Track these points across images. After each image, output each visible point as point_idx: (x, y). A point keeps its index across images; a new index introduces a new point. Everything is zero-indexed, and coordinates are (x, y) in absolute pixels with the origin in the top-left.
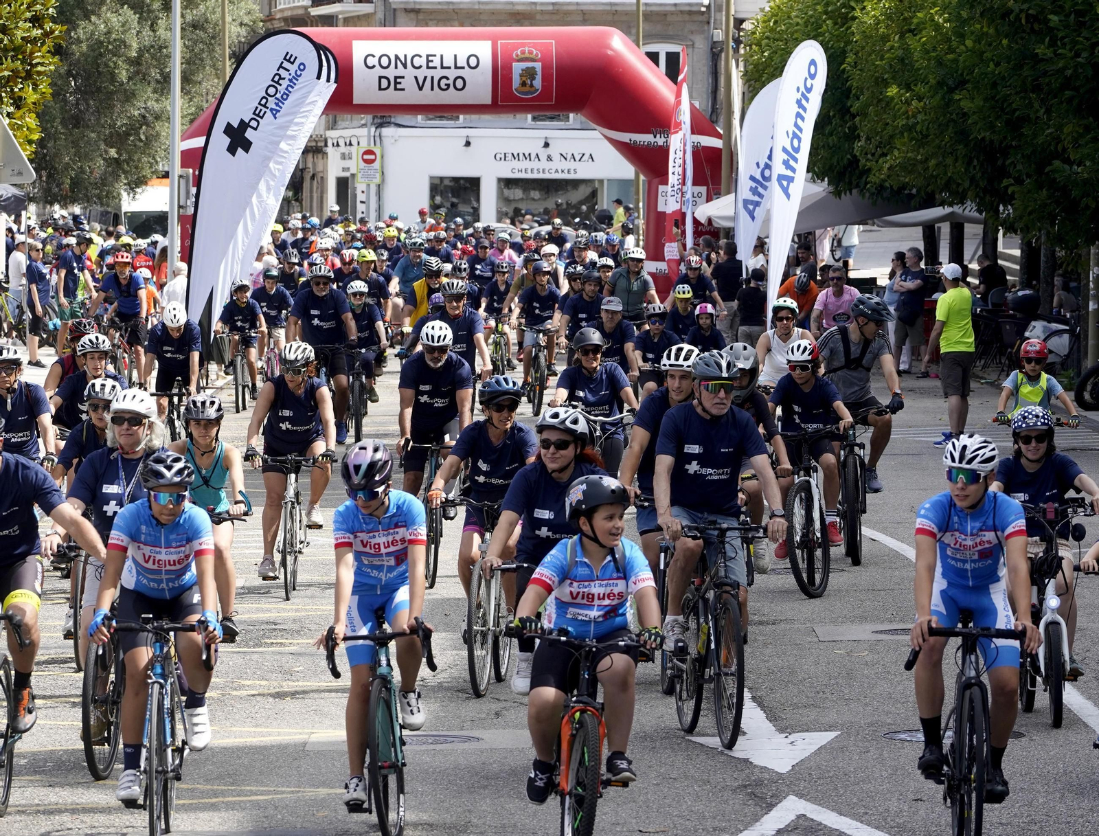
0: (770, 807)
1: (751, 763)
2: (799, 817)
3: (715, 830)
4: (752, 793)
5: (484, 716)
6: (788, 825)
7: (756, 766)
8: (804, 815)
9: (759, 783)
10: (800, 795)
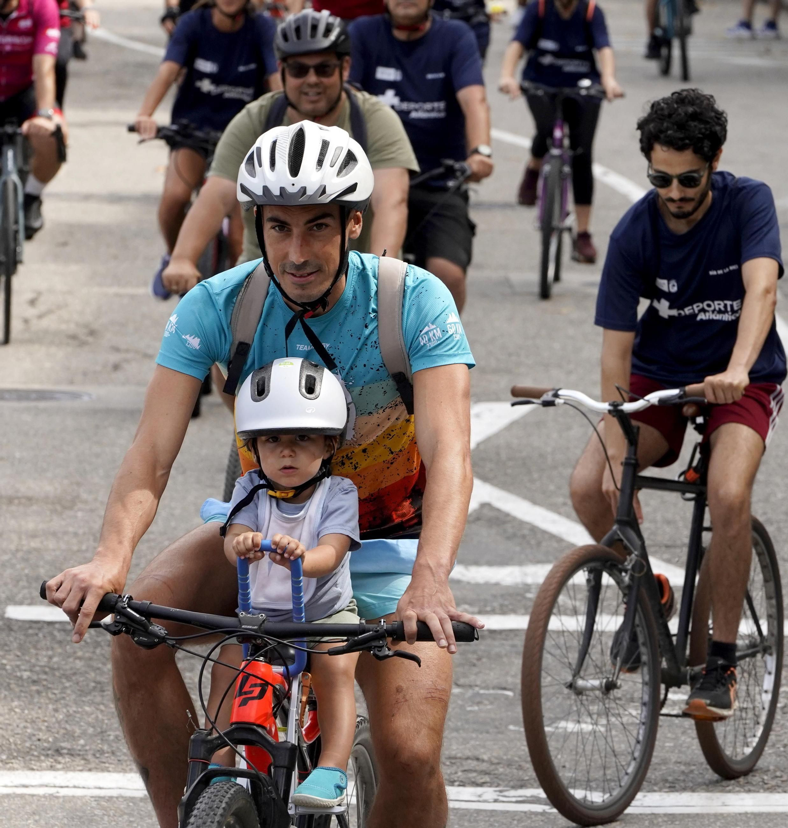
2: (483, 506)
8: (489, 504)
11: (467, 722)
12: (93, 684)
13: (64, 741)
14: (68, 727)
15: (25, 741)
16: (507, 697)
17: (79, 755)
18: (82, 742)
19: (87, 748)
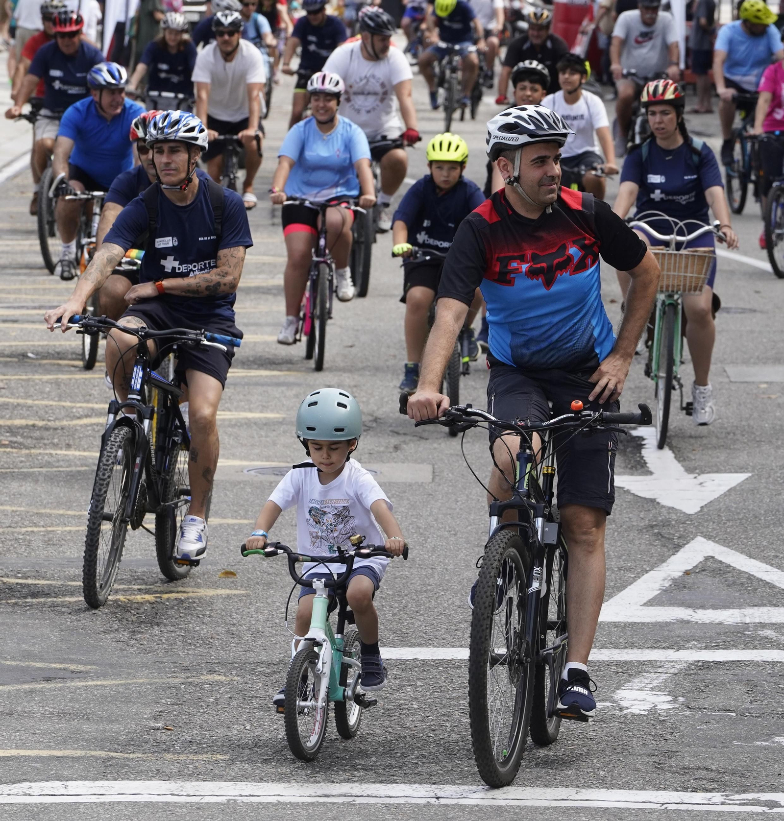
0: (677, 548)
1: (658, 503)
2: (707, 559)
3: (620, 569)
4: (659, 534)
5: (382, 449)
6: (696, 567)
7: (663, 507)
8: (713, 557)
9: (666, 523)
10: (709, 537)
11: (698, 738)
12: (382, 711)
13: (359, 759)
14: (362, 746)
15: (326, 759)
16: (730, 718)
17: (372, 770)
18: (374, 759)
19: (379, 763)
